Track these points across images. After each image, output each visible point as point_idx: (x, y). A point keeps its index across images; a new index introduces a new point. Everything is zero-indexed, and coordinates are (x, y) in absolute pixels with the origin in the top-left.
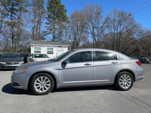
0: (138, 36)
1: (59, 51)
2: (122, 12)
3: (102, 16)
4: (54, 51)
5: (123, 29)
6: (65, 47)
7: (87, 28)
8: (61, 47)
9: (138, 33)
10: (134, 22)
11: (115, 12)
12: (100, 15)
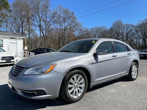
0: (79, 33)
1: (12, 43)
2: (67, 10)
3: (49, 10)
4: (4, 43)
5: (67, 26)
6: (19, 39)
7: (34, 20)
8: (14, 38)
9: (79, 31)
10: (76, 21)
11: (60, 9)
12: (48, 9)
